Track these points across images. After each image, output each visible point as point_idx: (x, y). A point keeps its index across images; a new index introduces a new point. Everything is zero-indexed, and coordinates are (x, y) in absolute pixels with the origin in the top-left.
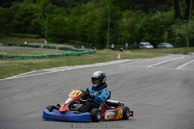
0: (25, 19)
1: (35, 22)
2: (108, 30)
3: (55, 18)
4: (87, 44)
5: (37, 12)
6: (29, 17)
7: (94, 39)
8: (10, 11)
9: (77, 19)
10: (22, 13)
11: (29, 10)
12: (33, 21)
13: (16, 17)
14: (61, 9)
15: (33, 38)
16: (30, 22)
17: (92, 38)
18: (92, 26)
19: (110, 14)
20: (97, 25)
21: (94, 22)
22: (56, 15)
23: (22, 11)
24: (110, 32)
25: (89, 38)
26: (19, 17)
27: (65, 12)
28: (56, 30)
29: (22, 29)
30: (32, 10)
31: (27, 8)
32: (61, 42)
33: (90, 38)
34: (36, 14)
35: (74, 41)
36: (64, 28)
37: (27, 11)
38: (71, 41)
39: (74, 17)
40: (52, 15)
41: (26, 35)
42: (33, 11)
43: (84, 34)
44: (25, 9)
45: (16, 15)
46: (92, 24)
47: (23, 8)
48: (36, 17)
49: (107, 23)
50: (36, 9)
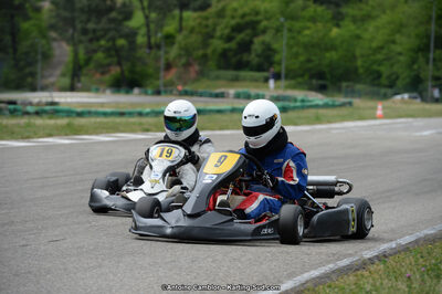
0: (240, 37)
1: (263, 43)
2: (431, 56)
3: (307, 32)
4: (383, 91)
5: (268, 19)
6: (249, 31)
7: (397, 78)
8: (207, 18)
9: (358, 32)
10: (233, 22)
11: (250, 14)
12: (257, 41)
13: (218, 33)
14: (320, 9)
15: (256, 80)
16: (251, 42)
17: (394, 77)
18: (393, 47)
19: (434, 15)
20: (404, 43)
21: (397, 37)
22: (309, 24)
23: (233, 17)
24: (434, 60)
25: (384, 76)
26: (227, 31)
27: (330, 16)
28: (309, 61)
29: (234, 60)
30: (257, 13)
31: (246, 9)
32: (322, 89)
33: (389, 77)
34: (264, 23)
35: (350, 84)
36: (328, 55)
37: (243, 16)
38: (344, 84)
39: (352, 27)
40: (297, 25)
41: (243, 74)
42: (259, 18)
43: (375, 67)
44: (240, 12)
45: (218, 28)
46: (394, 42)
47: (235, 10)
48: (264, 32)
49: (428, 37)
50: (266, 12)
